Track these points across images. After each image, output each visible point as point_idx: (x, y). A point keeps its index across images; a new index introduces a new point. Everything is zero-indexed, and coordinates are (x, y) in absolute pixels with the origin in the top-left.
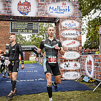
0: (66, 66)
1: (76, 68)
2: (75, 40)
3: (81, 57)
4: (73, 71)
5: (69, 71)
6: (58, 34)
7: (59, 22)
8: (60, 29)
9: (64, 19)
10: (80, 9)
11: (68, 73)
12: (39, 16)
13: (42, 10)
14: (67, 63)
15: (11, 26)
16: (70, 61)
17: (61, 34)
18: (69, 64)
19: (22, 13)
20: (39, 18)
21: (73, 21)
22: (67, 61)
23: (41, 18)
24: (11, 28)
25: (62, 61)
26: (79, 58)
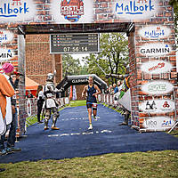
0: (149, 107)
1: (167, 110)
2: (163, 59)
3: (175, 89)
5: (155, 115)
6: (134, 52)
7: (133, 30)
8: (135, 42)
10: (171, 4)
11: (153, 119)
12: (98, 21)
13: (103, 11)
14: (151, 102)
16: (155, 97)
17: (138, 51)
18: (154, 103)
19: (68, 19)
22: (151, 98)
23: (102, 25)
24: (52, 45)
25: (141, 99)
26: (172, 93)
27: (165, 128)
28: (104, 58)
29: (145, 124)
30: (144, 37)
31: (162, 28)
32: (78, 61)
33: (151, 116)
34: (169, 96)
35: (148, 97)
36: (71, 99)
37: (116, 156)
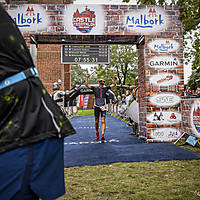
0: (156, 118)
2: (172, 72)
3: (182, 102)
4: (169, 126)
5: (162, 126)
7: (143, 42)
8: (145, 55)
9: (152, 37)
11: (160, 130)
12: (109, 33)
13: (115, 24)
14: (158, 114)
15: (64, 53)
16: (163, 109)
17: (147, 63)
18: (161, 115)
19: (80, 30)
20: (109, 37)
22: (158, 109)
23: (112, 37)
24: (64, 55)
26: (179, 105)
27: (171, 139)
28: (112, 68)
29: (152, 135)
30: (154, 50)
31: (171, 42)
32: (86, 70)
33: (159, 127)
34: (176, 108)
37: (125, 165)
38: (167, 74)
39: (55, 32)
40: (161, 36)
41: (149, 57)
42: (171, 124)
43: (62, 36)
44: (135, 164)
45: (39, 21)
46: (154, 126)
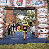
0: (40, 31)
2: (45, 18)
3: (48, 26)
4: (44, 34)
5: (42, 33)
6: (37, 15)
7: (37, 9)
8: (37, 13)
9: (39, 8)
10: (48, 2)
12: (27, 6)
13: (28, 4)
14: (41, 30)
15: (14, 12)
16: (42, 28)
18: (42, 30)
21: (44, 8)
22: (41, 28)
24: (14, 13)
25: (38, 29)
26: (47, 27)
27: (45, 37)
28: (28, 18)
29: (39, 36)
32: (21, 19)
33: (41, 34)
34: (46, 28)
35: (40, 28)
36: (19, 30)
38: (44, 18)
39: (11, 6)
40: (42, 7)
41: (38, 13)
42: (45, 33)
43: (13, 7)
44: (34, 44)
45: (7, 3)
46: (40, 34)
